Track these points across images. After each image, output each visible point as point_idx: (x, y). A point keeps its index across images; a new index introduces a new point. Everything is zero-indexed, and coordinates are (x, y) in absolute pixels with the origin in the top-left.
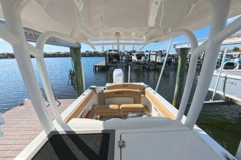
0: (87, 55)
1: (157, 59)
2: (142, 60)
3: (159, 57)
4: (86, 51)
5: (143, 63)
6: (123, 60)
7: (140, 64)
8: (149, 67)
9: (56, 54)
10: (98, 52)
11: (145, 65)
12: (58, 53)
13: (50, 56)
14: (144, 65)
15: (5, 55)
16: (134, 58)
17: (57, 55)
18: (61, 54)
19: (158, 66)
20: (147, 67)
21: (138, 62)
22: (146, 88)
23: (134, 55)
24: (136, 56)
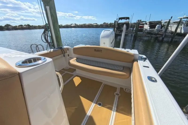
0: (104, 26)
1: (179, 29)
2: (156, 29)
3: (183, 26)
5: (156, 33)
7: (152, 34)
8: (163, 38)
9: (83, 26)
11: (158, 36)
12: (85, 24)
14: (156, 35)
16: (147, 27)
19: (176, 38)
20: (161, 38)
21: (149, 32)
22: (138, 62)
23: (147, 23)
24: (149, 24)
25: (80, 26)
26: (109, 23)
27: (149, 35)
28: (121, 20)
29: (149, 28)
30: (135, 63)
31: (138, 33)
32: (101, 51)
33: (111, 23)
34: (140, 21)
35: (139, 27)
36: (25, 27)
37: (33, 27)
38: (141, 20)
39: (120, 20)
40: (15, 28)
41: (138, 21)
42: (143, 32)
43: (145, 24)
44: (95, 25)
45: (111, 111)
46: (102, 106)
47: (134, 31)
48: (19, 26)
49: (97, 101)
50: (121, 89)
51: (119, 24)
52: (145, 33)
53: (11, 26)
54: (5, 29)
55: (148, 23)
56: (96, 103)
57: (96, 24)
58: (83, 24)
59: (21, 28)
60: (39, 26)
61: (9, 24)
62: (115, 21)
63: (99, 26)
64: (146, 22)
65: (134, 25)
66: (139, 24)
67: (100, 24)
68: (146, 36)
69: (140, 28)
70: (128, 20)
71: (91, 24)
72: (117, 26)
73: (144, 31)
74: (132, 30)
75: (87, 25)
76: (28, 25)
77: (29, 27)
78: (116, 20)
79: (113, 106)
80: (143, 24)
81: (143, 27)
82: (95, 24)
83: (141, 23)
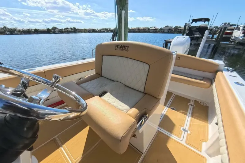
0: (166, 31)
4: (166, 27)
6: (214, 38)
10: (180, 27)
13: (131, 31)
15: (103, 30)
16: (238, 34)
17: (137, 30)
18: (140, 30)
21: (242, 41)
22: (222, 72)
23: (239, 28)
24: (243, 30)
25: (132, 30)
26: (174, 27)
27: (241, 47)
28: (196, 22)
29: (242, 35)
30: (219, 73)
31: (221, 42)
32: (179, 58)
33: (177, 27)
34: (227, 24)
35: (225, 33)
36: (70, 30)
37: (79, 30)
38: (230, 23)
39: (194, 22)
40: (61, 32)
41: (223, 24)
42: (230, 42)
43: (236, 29)
44: (153, 30)
45: (186, 116)
46: (176, 110)
47: (213, 39)
48: (65, 29)
49: (170, 106)
50: (196, 102)
51: (191, 28)
52: (233, 43)
53: (58, 29)
54: (52, 32)
55: (241, 28)
56: (169, 107)
57: (155, 27)
58: (137, 28)
59: (67, 31)
60: (85, 29)
61: (55, 27)
62: (186, 24)
63: (158, 30)
64: (238, 25)
65: (215, 30)
66: (225, 28)
67: (160, 28)
68: (234, 48)
69: (225, 35)
70: (207, 23)
71: (147, 28)
72: (188, 31)
73: (232, 39)
74: (211, 37)
75: (142, 29)
76: (74, 28)
77: (75, 31)
78: (188, 23)
79: (187, 112)
80: (233, 29)
81: (231, 34)
82: (153, 28)
83: (230, 28)
